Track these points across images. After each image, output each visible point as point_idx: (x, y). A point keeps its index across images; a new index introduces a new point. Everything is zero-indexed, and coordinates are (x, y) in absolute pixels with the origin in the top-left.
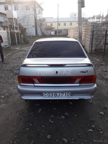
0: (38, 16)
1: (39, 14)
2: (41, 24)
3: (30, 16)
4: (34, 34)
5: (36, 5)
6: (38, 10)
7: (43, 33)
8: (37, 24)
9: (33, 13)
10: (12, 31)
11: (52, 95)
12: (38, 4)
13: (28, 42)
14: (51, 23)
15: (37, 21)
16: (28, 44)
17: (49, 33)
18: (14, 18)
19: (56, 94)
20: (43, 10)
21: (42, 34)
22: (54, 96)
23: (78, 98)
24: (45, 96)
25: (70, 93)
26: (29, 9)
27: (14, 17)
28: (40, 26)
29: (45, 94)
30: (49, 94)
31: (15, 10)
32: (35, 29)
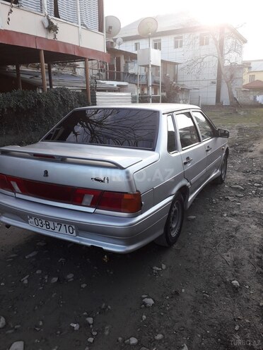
0: (227, 57)
1: (229, 52)
2: (231, 77)
3: (205, 60)
4: (213, 102)
7: (235, 99)
9: (215, 51)
11: (42, 223)
17: (252, 98)
18: (152, 66)
19: (47, 223)
20: (245, 41)
21: (231, 102)
22: (44, 227)
23: (90, 244)
25: (74, 227)
27: (152, 63)
28: (227, 82)
29: (31, 220)
32: (215, 90)
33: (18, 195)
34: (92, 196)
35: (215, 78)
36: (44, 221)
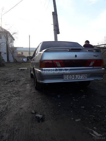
0: (10, 44)
1: (11, 42)
2: (13, 51)
3: (2, 44)
4: (6, 61)
5: (8, 35)
8: (9, 51)
11: (72, 77)
12: (10, 34)
13: (3, 65)
14: (22, 52)
15: (9, 49)
16: (4, 66)
19: (75, 76)
20: (14, 40)
22: (73, 79)
24: (66, 78)
25: (86, 75)
26: (1, 38)
28: (12, 54)
29: (66, 77)
30: (69, 76)
33: (57, 68)
34: (94, 62)
35: (6, 51)
36: (73, 76)
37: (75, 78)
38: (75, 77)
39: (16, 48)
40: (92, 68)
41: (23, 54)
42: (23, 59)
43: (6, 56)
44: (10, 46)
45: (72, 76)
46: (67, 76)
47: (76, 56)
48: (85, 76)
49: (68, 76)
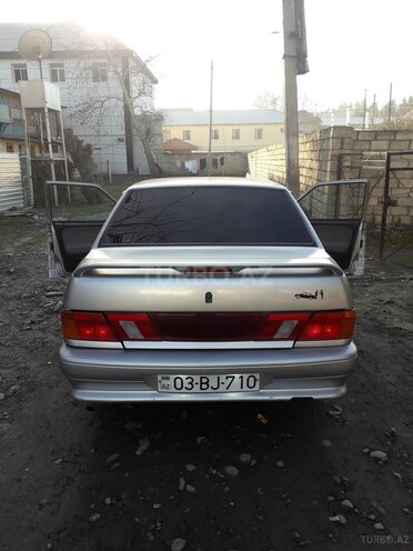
0: (136, 102)
1: (139, 95)
2: (148, 132)
4: (123, 169)
5: (132, 64)
6: (136, 81)
7: (157, 165)
8: (134, 132)
9: (120, 91)
10: (38, 154)
11: (191, 383)
12: (137, 60)
14: (186, 128)
15: (135, 122)
17: (178, 164)
18: (49, 109)
19: (204, 380)
20: (155, 82)
21: (152, 170)
22: (197, 388)
23: (289, 398)
24: (163, 387)
25: (257, 376)
26: (105, 79)
27: (49, 105)
28: (143, 141)
29: (165, 382)
30: (178, 381)
31: (54, 79)
32: (125, 151)
33: (129, 345)
34: (296, 322)
35: (123, 132)
36: (197, 379)
37: (204, 386)
38: (207, 383)
39: (159, 118)
40: (289, 344)
41: (189, 138)
42: (183, 164)
43: (122, 149)
44: (137, 112)
45: (190, 380)
46: (168, 378)
47: (209, 297)
48: (252, 380)
49: (173, 377)
